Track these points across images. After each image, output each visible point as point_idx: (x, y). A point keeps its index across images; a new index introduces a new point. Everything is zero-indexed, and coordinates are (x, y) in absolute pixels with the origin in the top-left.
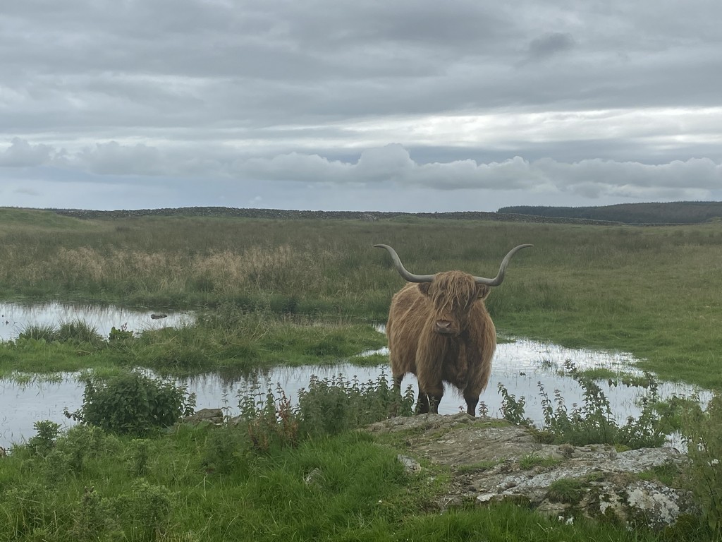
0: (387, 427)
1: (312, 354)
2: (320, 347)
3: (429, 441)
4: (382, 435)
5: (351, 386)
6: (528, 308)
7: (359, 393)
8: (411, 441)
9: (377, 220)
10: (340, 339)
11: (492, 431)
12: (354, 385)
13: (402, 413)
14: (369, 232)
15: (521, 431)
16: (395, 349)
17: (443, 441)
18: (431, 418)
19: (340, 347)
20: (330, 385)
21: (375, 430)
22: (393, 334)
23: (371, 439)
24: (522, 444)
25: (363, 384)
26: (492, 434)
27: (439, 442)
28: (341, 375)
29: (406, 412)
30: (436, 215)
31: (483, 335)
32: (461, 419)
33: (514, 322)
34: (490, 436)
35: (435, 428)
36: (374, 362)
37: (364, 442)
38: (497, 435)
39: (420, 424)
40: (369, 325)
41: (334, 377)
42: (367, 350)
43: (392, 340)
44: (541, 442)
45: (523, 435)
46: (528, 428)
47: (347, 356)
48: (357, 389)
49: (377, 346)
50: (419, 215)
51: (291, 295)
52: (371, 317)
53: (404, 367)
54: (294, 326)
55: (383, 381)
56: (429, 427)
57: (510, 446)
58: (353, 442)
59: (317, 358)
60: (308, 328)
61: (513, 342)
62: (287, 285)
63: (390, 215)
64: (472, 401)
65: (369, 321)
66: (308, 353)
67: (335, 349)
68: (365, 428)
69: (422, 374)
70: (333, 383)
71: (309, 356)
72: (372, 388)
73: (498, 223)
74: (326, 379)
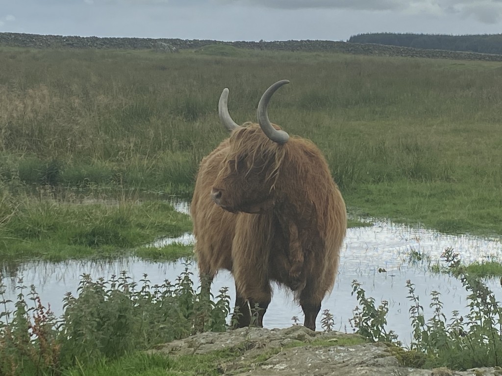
0: (190, 347)
1: (81, 243)
2: (93, 234)
3: (250, 366)
4: (183, 359)
5: (138, 289)
6: (390, 178)
7: (150, 299)
8: (224, 366)
9: (177, 51)
10: (121, 221)
11: (338, 351)
12: (144, 288)
13: (212, 327)
14: (163, 68)
15: (379, 351)
16: (203, 237)
17: (270, 366)
18: (254, 334)
19: (122, 233)
20: (108, 287)
21: (173, 351)
22: (200, 215)
23: (167, 365)
24: (381, 369)
25: (157, 286)
26: (339, 355)
27: (263, 367)
28: (124, 273)
29: (218, 325)
30: (262, 45)
31: (325, 214)
32: (296, 334)
33: (370, 197)
34: (336, 358)
35: (259, 348)
36: (172, 255)
37: (156, 369)
38: (345, 356)
39: (237, 343)
40: (165, 202)
41: (114, 277)
42: (162, 238)
43: (199, 224)
44: (407, 365)
45: (382, 356)
46: (388, 345)
47: (132, 246)
48: (148, 294)
49: (176, 232)
50: (238, 44)
51: (50, 159)
52: (168, 190)
53: (216, 261)
54: (54, 203)
55: (186, 283)
56: (250, 346)
57: (364, 372)
58: (141, 369)
59: (89, 249)
60: (75, 207)
61: (370, 225)
62: (45, 144)
63: (195, 44)
64: (311, 308)
65: (165, 196)
66: (75, 242)
67: (116, 236)
68: (158, 348)
69: (241, 272)
70: (113, 286)
71: (78, 247)
72: (170, 292)
73: (349, 57)
74: (101, 279)
